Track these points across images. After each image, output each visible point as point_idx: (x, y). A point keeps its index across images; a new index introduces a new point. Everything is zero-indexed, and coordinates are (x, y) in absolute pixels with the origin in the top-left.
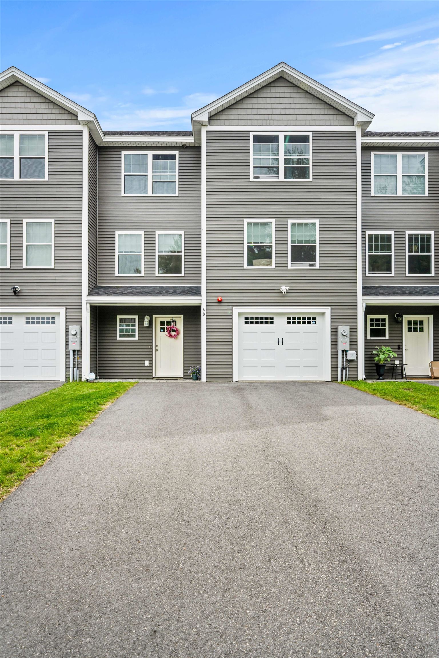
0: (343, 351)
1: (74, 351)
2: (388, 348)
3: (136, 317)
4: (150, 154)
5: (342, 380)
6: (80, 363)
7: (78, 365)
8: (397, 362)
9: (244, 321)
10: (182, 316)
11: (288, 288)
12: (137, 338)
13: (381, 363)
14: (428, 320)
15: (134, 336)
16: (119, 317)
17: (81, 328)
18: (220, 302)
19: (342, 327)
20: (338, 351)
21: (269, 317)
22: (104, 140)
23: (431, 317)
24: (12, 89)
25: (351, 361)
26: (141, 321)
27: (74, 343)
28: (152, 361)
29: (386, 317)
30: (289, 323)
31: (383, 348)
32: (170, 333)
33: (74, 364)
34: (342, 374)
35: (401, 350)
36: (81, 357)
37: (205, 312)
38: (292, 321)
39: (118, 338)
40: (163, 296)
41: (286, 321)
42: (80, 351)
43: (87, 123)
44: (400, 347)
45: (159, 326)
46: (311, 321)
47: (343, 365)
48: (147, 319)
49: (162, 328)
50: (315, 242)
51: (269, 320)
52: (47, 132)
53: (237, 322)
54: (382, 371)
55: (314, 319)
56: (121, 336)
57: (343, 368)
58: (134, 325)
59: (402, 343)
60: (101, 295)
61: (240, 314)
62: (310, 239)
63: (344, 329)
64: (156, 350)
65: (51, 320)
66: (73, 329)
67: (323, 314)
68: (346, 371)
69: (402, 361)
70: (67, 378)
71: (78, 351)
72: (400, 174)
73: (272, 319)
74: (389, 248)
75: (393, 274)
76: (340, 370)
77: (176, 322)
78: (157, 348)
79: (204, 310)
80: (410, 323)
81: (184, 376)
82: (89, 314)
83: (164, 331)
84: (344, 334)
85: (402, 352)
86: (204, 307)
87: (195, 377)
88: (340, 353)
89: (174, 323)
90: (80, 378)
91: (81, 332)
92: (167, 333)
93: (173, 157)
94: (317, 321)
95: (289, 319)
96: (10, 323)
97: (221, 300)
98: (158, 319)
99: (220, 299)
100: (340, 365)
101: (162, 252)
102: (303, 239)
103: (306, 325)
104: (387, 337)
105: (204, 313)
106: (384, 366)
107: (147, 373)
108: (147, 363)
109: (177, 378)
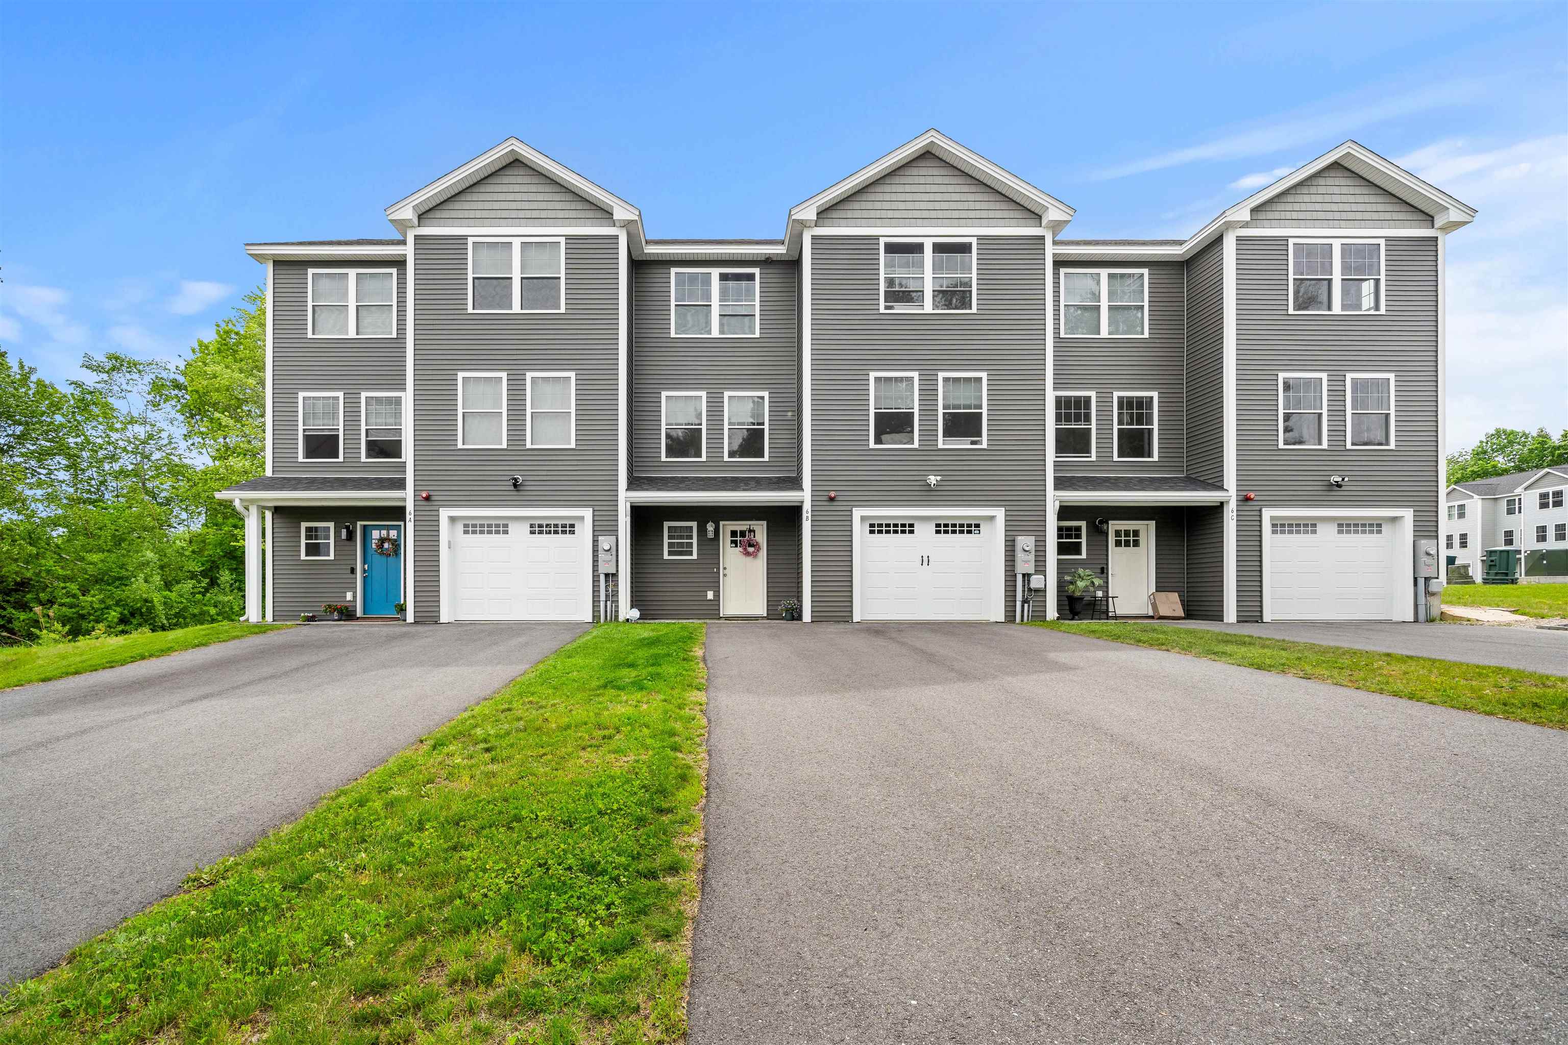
0: (1024, 575)
1: (607, 575)
2: (1088, 572)
3: (694, 524)
4: (715, 272)
5: (1022, 620)
6: (616, 593)
7: (613, 596)
8: (1100, 594)
9: (868, 529)
10: (765, 523)
11: (939, 478)
12: (695, 556)
13: (1078, 594)
14: (1148, 530)
15: (691, 553)
16: (666, 525)
17: (617, 541)
18: (832, 499)
19: (1023, 538)
20: (1015, 575)
21: (907, 522)
22: (646, 251)
23: (1152, 524)
24: (509, 172)
25: (1037, 591)
26: (702, 531)
27: (607, 562)
28: (719, 591)
29: (1083, 524)
30: (938, 532)
31: (1081, 571)
32: (745, 549)
33: (607, 596)
34: (1023, 611)
35: (1105, 575)
36: (617, 585)
37: (809, 515)
38: (942, 528)
39: (666, 556)
40: (744, 490)
41: (934, 529)
42: (615, 575)
43: (627, 225)
44: (1104, 571)
45: (729, 538)
46: (973, 528)
47: (1023, 596)
48: (710, 527)
49: (732, 542)
50: (980, 407)
51: (907, 528)
52: (564, 238)
53: (859, 530)
54: (1078, 607)
55: (977, 526)
56: (670, 553)
57: (1025, 601)
58: (691, 537)
59: (1107, 564)
60: (647, 490)
61: (863, 518)
62: (973, 402)
63: (1025, 542)
64: (725, 575)
65: (568, 528)
66: (605, 542)
67: (992, 518)
68: (1029, 606)
69: (1107, 592)
70: (596, 616)
71: (613, 575)
72: (1104, 304)
73: (911, 525)
74: (1088, 418)
75: (1094, 458)
76: (1019, 604)
77: (754, 531)
78: (726, 572)
79: (807, 512)
80: (1118, 533)
81: (768, 614)
82: (629, 518)
83: (736, 546)
84: (1027, 549)
85: (1107, 578)
86: (807, 507)
87: (789, 616)
88: (1019, 578)
89: (752, 534)
90: (617, 617)
91: (617, 545)
92: (741, 549)
93: (751, 277)
94: (981, 528)
95: (938, 525)
96: (506, 532)
97: (835, 497)
98: (727, 527)
99: (833, 495)
100: (1019, 597)
101: (734, 424)
102: (962, 402)
103: (965, 535)
104: (1084, 555)
105: (807, 517)
106: (1080, 599)
107: (712, 611)
108: (710, 595)
109: (756, 618)
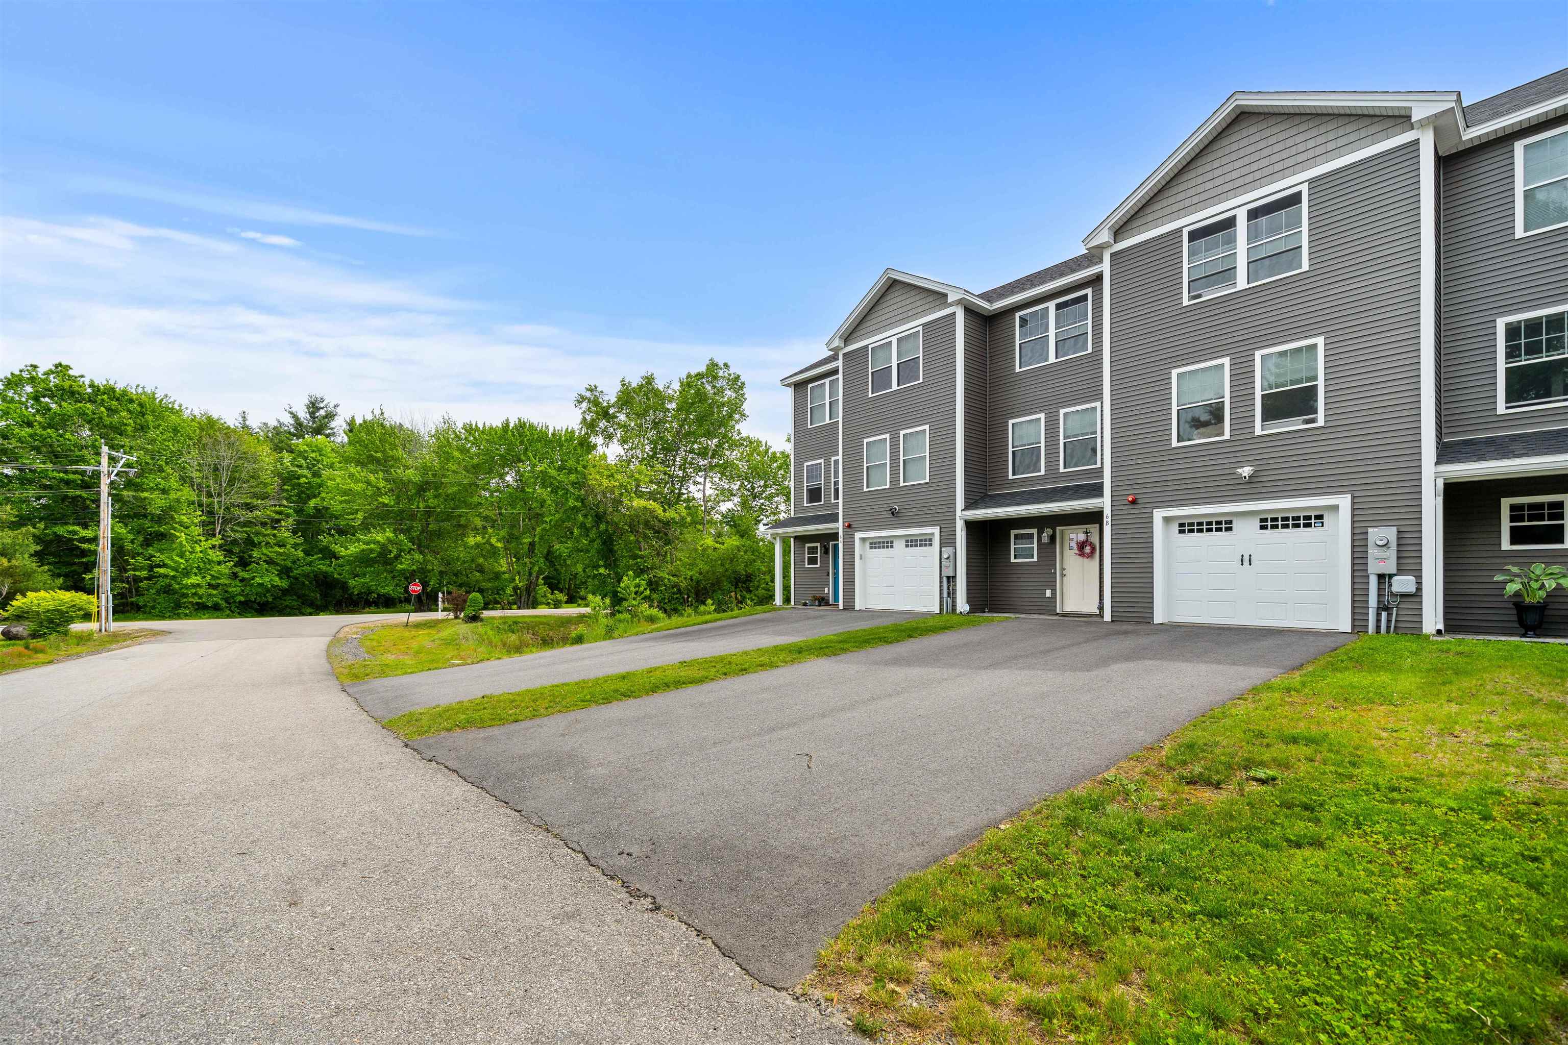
0: (1381, 575)
1: (948, 578)
2: (1556, 569)
3: (1035, 531)
4: (1053, 305)
5: (1378, 632)
6: (955, 592)
7: (952, 594)
9: (1177, 528)
10: (1097, 526)
11: (1252, 469)
12: (1035, 559)
13: (1530, 600)
15: (1032, 557)
16: (1013, 532)
17: (955, 550)
18: (1134, 502)
19: (1376, 529)
20: (1367, 576)
21: (1223, 519)
24: (892, 292)
25: (1404, 596)
26: (1040, 536)
27: (947, 567)
28: (1056, 590)
29: (1565, 498)
30: (1265, 528)
31: (1538, 567)
32: (1081, 551)
33: (949, 593)
34: (1378, 621)
36: (955, 585)
37: (1109, 520)
38: (1269, 523)
39: (1013, 560)
41: (1259, 524)
42: (954, 577)
43: (959, 302)
45: (1066, 542)
46: (1313, 521)
47: (1381, 601)
48: (1048, 533)
50: (1314, 379)
51: (1223, 525)
52: (922, 327)
53: (1162, 532)
55: (1318, 518)
56: (1016, 557)
57: (1383, 609)
58: (1032, 543)
61: (1166, 519)
62: (1304, 376)
63: (1382, 535)
64: (1061, 575)
65: (926, 541)
66: (947, 552)
67: (1336, 508)
68: (1389, 615)
70: (941, 609)
71: (951, 577)
73: (1229, 522)
76: (1372, 612)
77: (1090, 534)
78: (1063, 572)
79: (1107, 517)
82: (965, 533)
84: (1383, 543)
86: (1107, 512)
88: (1373, 582)
90: (955, 610)
91: (956, 554)
92: (1077, 551)
93: (1085, 299)
94: (1325, 520)
95: (1262, 520)
96: (892, 547)
97: (1135, 499)
98: (1065, 531)
99: (1130, 499)
100: (1373, 603)
102: (1288, 378)
103: (1302, 531)
104: (1567, 545)
105: (1107, 522)
107: (1049, 608)
108: (1048, 593)
109: (1091, 615)
